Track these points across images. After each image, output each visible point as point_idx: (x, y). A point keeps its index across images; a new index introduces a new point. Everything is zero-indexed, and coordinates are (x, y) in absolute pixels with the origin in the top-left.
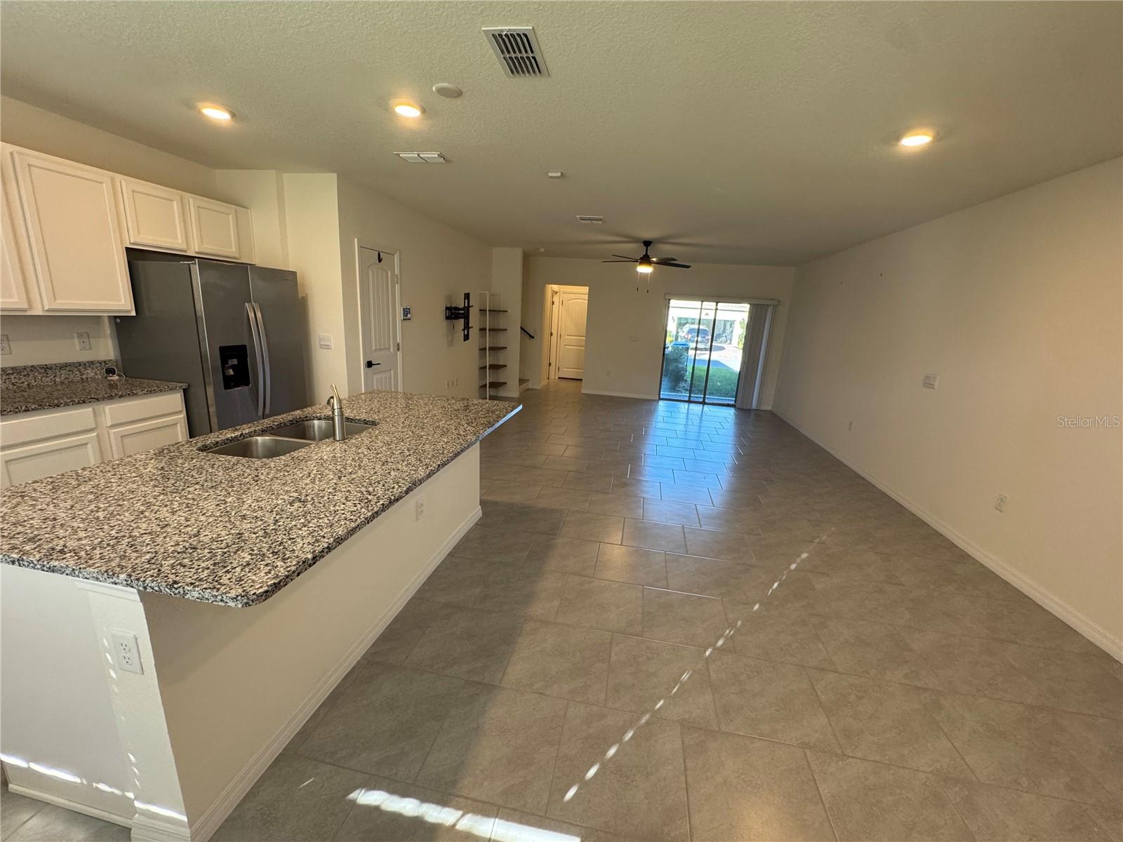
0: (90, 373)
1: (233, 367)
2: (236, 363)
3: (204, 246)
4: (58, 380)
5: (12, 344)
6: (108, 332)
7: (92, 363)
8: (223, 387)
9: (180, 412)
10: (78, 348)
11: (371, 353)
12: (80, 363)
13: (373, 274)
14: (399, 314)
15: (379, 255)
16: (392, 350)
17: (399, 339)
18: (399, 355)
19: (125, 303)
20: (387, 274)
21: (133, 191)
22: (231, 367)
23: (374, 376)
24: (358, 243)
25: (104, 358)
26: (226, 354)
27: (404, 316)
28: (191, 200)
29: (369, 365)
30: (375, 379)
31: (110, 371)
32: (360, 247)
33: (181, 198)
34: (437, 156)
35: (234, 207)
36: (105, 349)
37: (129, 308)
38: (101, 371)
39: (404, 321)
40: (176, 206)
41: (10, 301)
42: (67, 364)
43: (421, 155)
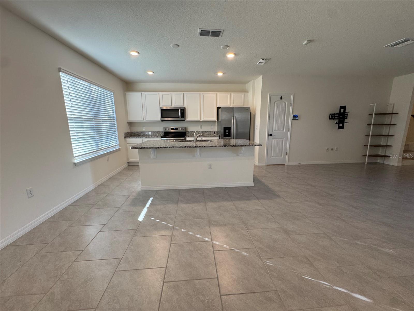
3: (234, 104)
6: (217, 125)
8: (223, 137)
10: (211, 128)
11: (273, 131)
12: (210, 131)
13: (277, 104)
14: (291, 117)
15: (281, 97)
16: (285, 131)
17: (290, 127)
18: (289, 133)
19: (215, 118)
20: (286, 103)
21: (220, 95)
22: (227, 132)
23: (273, 139)
24: (269, 95)
25: (215, 130)
26: (225, 129)
27: (293, 118)
28: (232, 94)
29: (271, 135)
30: (273, 140)
31: (214, 133)
32: (271, 96)
33: (230, 94)
34: (262, 60)
35: (244, 93)
36: (215, 129)
37: (216, 120)
38: (213, 133)
39: (294, 120)
40: (229, 96)
41: (197, 119)
42: (208, 131)
43: (260, 62)
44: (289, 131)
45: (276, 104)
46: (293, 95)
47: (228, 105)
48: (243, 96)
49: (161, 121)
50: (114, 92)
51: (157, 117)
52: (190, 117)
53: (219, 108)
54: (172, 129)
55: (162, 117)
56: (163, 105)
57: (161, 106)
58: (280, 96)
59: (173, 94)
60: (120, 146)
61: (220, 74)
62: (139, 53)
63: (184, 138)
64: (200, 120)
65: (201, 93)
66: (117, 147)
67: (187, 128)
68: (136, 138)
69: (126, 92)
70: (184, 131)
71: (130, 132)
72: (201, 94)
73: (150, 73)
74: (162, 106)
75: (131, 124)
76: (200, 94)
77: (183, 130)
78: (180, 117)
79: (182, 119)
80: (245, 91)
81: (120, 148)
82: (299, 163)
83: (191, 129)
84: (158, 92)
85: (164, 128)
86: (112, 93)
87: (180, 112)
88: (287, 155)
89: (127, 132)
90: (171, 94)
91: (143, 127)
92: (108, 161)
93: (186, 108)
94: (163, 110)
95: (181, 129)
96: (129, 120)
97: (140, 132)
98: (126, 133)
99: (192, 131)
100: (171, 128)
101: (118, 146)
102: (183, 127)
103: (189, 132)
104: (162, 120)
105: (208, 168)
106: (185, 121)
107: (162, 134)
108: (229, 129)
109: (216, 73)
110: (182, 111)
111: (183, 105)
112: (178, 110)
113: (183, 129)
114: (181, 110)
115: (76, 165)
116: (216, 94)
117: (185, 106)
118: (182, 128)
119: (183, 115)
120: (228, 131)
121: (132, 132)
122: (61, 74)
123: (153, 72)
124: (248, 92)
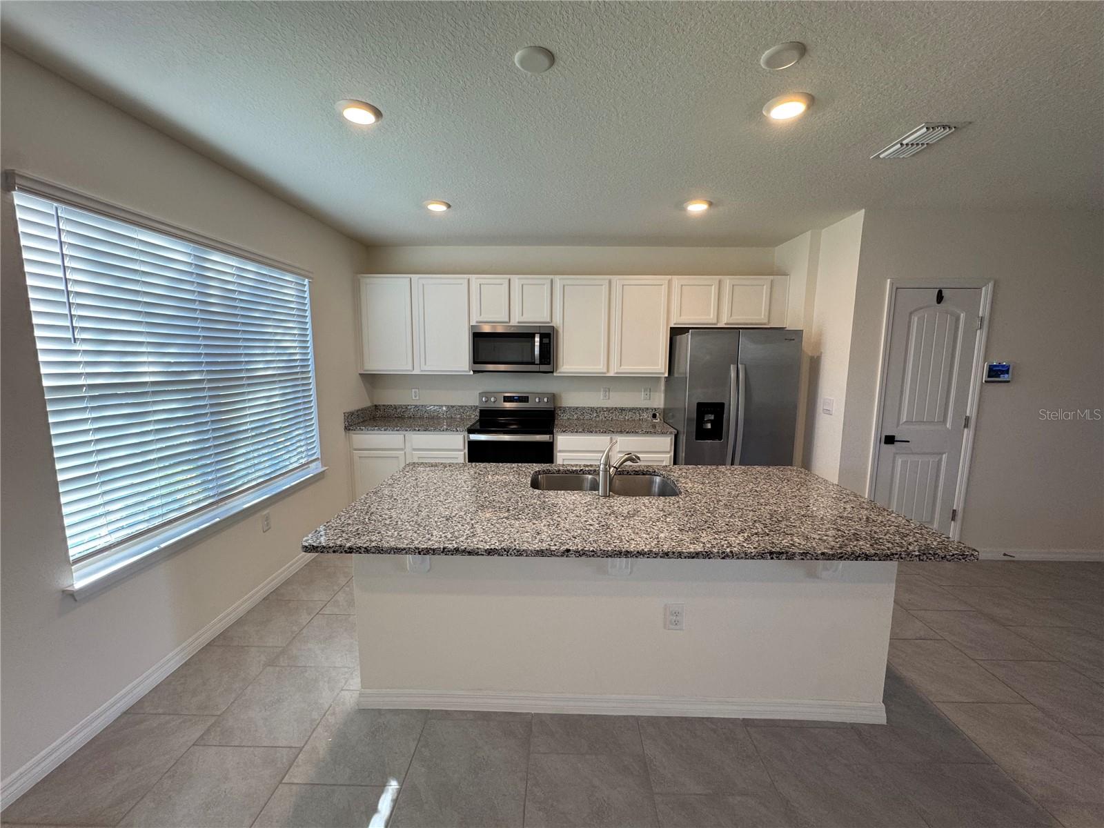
0: (645, 415)
1: (711, 421)
2: (713, 418)
3: (733, 317)
4: (627, 418)
5: (611, 393)
6: (663, 388)
7: (647, 409)
8: (694, 437)
9: (669, 452)
10: (642, 398)
11: (898, 425)
12: (640, 409)
13: (921, 319)
14: (978, 372)
15: (940, 292)
16: (948, 425)
17: (971, 410)
18: (968, 434)
19: (660, 366)
20: (958, 319)
21: (682, 286)
22: (709, 421)
23: (897, 456)
24: (892, 284)
25: (656, 407)
26: (703, 408)
27: (989, 376)
28: (728, 281)
29: (890, 440)
30: (899, 462)
31: (654, 416)
32: (896, 290)
33: (720, 281)
34: (925, 129)
35: (772, 277)
36: (658, 400)
37: (663, 371)
38: (651, 416)
39: (988, 384)
40: (714, 290)
41: (598, 368)
42: (633, 409)
43: (904, 142)
44: (966, 426)
45: (915, 319)
46: (991, 285)
47: (710, 321)
48: (766, 289)
49: (472, 373)
50: (311, 275)
51: (459, 358)
52: (571, 360)
53: (676, 332)
54: (507, 399)
55: (475, 362)
56: (481, 320)
57: (473, 323)
58: (937, 290)
59: (516, 280)
60: (323, 465)
61: (697, 208)
62: (378, 114)
63: (548, 436)
64: (608, 371)
65: (615, 278)
66: (315, 468)
67: (560, 396)
68: (385, 430)
69: (359, 276)
70: (550, 406)
71: (370, 407)
72: (613, 285)
73: (437, 208)
74: (477, 322)
75: (372, 380)
76: (610, 282)
77: (544, 404)
78: (537, 361)
79: (544, 368)
80: (776, 271)
81: (324, 471)
82: (1005, 555)
83: (573, 399)
84: (465, 276)
85: (482, 395)
86: (304, 281)
87: (537, 344)
88: (953, 519)
89: (357, 408)
90: (510, 280)
91: (413, 390)
92: (264, 532)
93: (561, 331)
94: (479, 338)
95: (537, 400)
96: (366, 368)
97: (401, 406)
98: (352, 414)
99: (577, 408)
100: (504, 397)
101: (318, 463)
102: (544, 394)
103: (564, 410)
104: (474, 371)
105: (665, 628)
106: (555, 374)
107: (475, 416)
108: (718, 409)
109: (680, 205)
110: (546, 341)
111: (549, 320)
112: (532, 336)
113: (546, 400)
114: (542, 336)
115: (76, 600)
116: (670, 281)
117: (557, 322)
118: (541, 395)
119: (548, 356)
120: (712, 417)
121: (376, 406)
122: (19, 199)
123: (449, 206)
124: (785, 274)
